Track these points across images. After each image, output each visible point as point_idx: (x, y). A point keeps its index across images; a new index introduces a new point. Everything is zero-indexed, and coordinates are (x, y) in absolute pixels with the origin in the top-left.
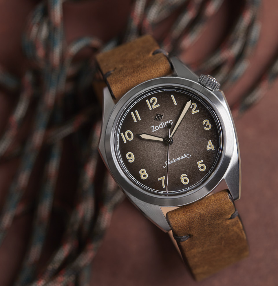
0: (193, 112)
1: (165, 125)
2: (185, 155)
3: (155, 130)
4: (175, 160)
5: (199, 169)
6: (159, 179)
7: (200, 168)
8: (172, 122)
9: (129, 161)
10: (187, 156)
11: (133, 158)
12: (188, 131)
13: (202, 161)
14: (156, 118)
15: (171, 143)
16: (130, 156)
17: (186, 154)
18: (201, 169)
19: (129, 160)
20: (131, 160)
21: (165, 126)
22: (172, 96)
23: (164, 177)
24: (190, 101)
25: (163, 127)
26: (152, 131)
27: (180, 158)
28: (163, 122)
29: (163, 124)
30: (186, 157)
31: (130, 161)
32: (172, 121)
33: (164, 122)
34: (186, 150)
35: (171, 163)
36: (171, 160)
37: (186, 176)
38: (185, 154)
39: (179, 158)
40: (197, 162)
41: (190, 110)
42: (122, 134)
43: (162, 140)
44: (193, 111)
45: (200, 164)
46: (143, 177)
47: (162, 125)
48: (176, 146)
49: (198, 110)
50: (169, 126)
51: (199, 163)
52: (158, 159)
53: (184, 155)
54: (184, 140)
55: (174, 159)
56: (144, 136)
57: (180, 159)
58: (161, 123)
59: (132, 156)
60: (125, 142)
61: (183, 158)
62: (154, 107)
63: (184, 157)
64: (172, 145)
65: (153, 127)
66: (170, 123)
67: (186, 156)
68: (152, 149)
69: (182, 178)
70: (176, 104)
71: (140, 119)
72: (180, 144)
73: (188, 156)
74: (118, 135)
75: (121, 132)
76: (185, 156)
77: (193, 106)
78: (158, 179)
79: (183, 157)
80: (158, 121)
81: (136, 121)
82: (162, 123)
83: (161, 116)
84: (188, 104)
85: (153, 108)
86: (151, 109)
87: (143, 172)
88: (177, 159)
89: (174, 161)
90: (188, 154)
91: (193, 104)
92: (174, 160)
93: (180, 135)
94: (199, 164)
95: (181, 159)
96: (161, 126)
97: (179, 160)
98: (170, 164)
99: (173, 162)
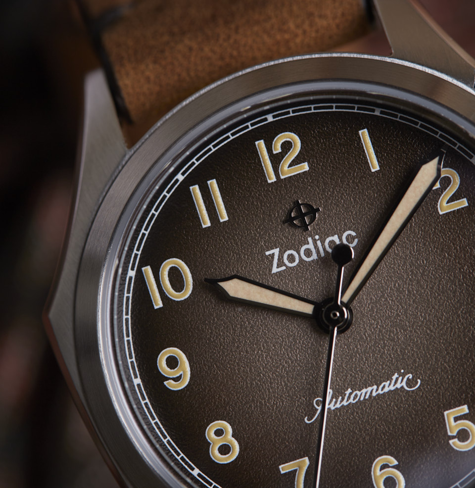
0: (444, 207)
1: (324, 249)
2: (397, 379)
3: (284, 268)
4: (356, 395)
5: (451, 442)
6: (284, 468)
7: (453, 437)
8: (356, 240)
9: (165, 383)
10: (404, 384)
11: (184, 372)
12: (418, 282)
13: (465, 409)
14: (289, 220)
15: (345, 325)
16: (172, 362)
17: (403, 375)
18: (456, 440)
19: (167, 379)
20: (177, 379)
21: (323, 254)
22: (364, 135)
23: (306, 461)
24: (436, 160)
25: (315, 256)
26: (270, 270)
27: (375, 387)
28: (317, 237)
29: (319, 243)
30: (398, 386)
31: (171, 385)
32: (354, 234)
33: (320, 239)
34: (403, 359)
35: (338, 405)
36: (339, 393)
37: (396, 462)
38: (396, 375)
39: (370, 389)
40: (446, 413)
41: (430, 196)
42: (148, 270)
43: (308, 309)
44: (445, 204)
45: (456, 419)
46: (219, 455)
47: (311, 246)
48: (362, 338)
49: (465, 200)
50: (340, 254)
51: (450, 415)
52: (286, 385)
53: (394, 378)
54: (398, 315)
55: (349, 390)
56: (235, 288)
57: (374, 394)
58: (310, 239)
59: (183, 362)
60: (158, 304)
61: (386, 390)
62: (287, 171)
63: (392, 388)
64: (348, 332)
65: (276, 251)
66: (345, 242)
67: (402, 384)
68: (266, 342)
69: (378, 473)
70: (375, 166)
71: (224, 217)
72: (380, 331)
73: (410, 383)
74: (132, 273)
75: (143, 263)
76: (398, 383)
77: (446, 182)
78: (280, 467)
79: (388, 387)
80: (298, 232)
81: (207, 223)
82: (315, 241)
83: (312, 211)
84: (427, 173)
85: (282, 177)
86: (272, 179)
87: (219, 433)
88: (364, 391)
89: (351, 400)
90: (410, 376)
91: (446, 172)
92: (350, 394)
93: (383, 296)
94: (452, 420)
95: (380, 392)
96: (308, 253)
97: (370, 396)
98: (333, 408)
99: (345, 403)
